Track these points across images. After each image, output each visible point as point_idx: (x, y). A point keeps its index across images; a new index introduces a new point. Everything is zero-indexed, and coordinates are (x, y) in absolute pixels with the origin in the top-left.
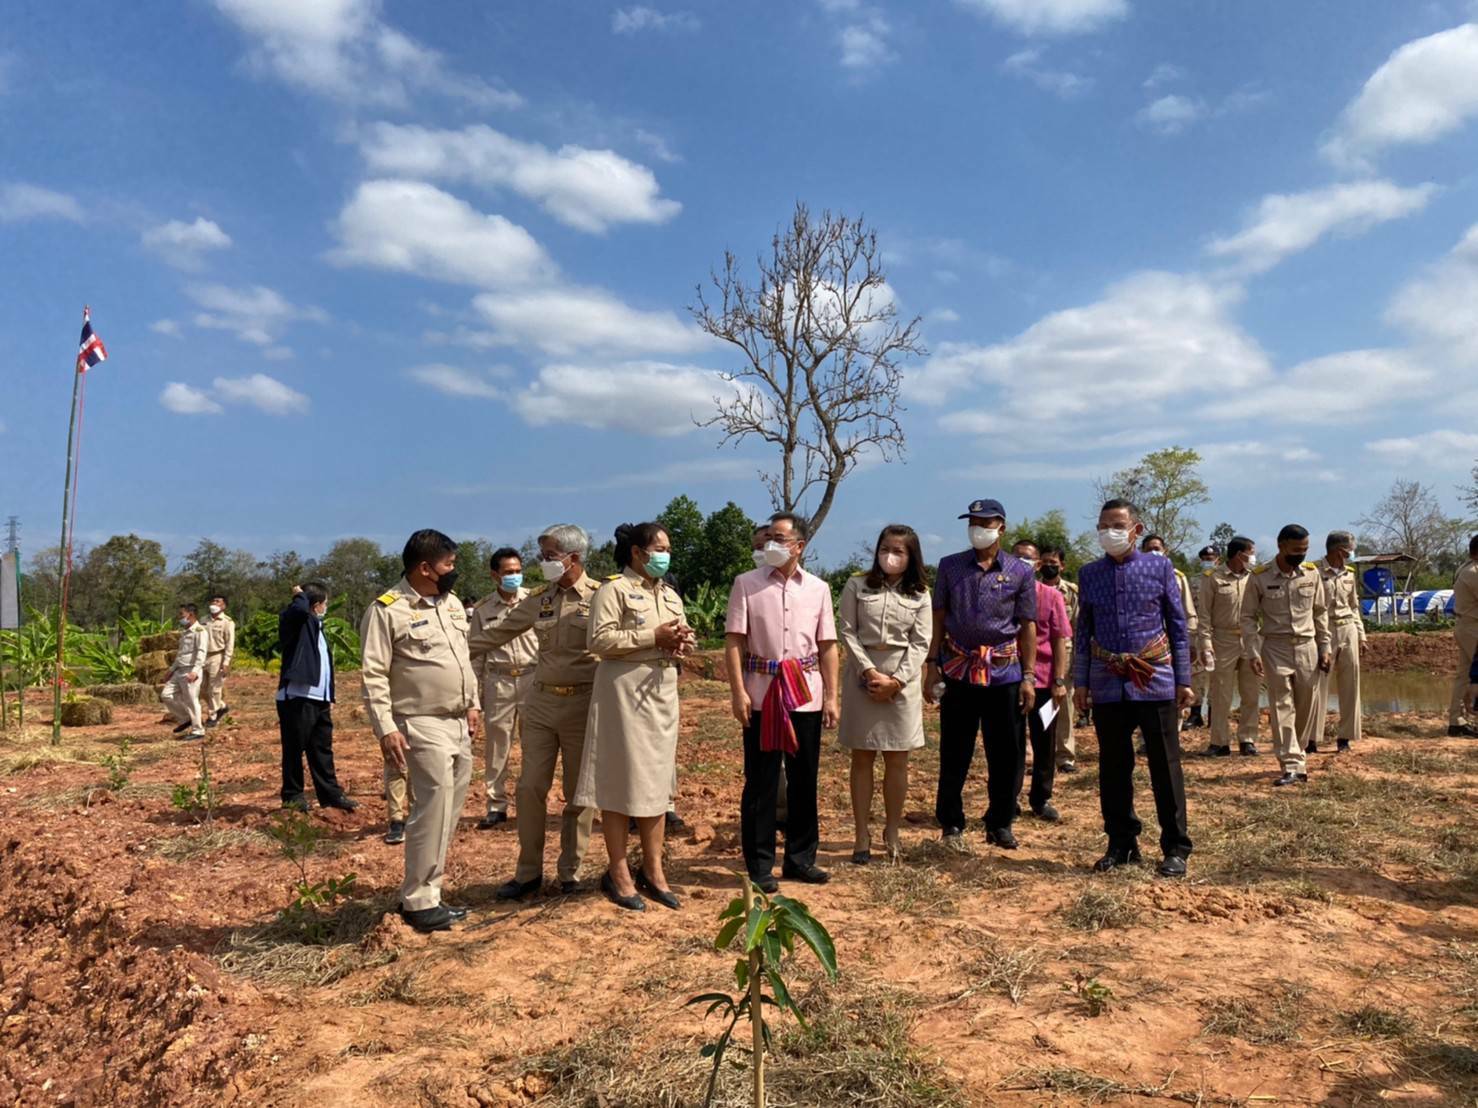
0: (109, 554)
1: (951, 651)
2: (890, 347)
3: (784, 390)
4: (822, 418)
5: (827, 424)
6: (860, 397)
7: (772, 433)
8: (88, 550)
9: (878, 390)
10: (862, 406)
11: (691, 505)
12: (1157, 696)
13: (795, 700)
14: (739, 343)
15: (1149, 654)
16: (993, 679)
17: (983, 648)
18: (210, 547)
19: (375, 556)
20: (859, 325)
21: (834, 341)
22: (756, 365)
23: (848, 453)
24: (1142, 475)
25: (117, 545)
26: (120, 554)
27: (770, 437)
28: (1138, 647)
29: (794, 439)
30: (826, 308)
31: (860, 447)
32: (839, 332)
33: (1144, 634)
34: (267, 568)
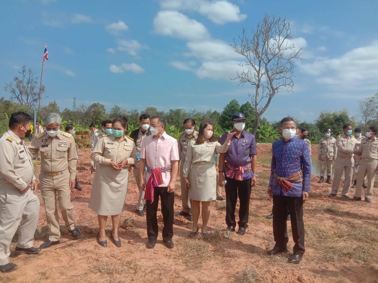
0: (93, 107)
1: (228, 167)
2: (292, 57)
3: (258, 70)
4: (269, 78)
5: (270, 80)
6: (281, 72)
7: (253, 82)
8: (88, 106)
9: (287, 70)
10: (282, 75)
11: (236, 102)
12: (294, 195)
13: (157, 183)
14: (245, 56)
15: (293, 179)
16: (244, 178)
17: (241, 167)
18: (117, 107)
19: (156, 112)
20: (283, 51)
21: (274, 55)
22: (250, 62)
23: (276, 89)
24: (374, 99)
25: (94, 105)
26: (95, 107)
27: (253, 83)
28: (288, 175)
29: (260, 84)
30: (273, 45)
31: (280, 87)
32: (276, 52)
33: (292, 171)
34: (130, 113)
